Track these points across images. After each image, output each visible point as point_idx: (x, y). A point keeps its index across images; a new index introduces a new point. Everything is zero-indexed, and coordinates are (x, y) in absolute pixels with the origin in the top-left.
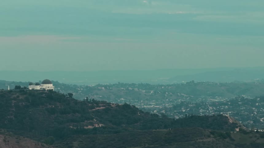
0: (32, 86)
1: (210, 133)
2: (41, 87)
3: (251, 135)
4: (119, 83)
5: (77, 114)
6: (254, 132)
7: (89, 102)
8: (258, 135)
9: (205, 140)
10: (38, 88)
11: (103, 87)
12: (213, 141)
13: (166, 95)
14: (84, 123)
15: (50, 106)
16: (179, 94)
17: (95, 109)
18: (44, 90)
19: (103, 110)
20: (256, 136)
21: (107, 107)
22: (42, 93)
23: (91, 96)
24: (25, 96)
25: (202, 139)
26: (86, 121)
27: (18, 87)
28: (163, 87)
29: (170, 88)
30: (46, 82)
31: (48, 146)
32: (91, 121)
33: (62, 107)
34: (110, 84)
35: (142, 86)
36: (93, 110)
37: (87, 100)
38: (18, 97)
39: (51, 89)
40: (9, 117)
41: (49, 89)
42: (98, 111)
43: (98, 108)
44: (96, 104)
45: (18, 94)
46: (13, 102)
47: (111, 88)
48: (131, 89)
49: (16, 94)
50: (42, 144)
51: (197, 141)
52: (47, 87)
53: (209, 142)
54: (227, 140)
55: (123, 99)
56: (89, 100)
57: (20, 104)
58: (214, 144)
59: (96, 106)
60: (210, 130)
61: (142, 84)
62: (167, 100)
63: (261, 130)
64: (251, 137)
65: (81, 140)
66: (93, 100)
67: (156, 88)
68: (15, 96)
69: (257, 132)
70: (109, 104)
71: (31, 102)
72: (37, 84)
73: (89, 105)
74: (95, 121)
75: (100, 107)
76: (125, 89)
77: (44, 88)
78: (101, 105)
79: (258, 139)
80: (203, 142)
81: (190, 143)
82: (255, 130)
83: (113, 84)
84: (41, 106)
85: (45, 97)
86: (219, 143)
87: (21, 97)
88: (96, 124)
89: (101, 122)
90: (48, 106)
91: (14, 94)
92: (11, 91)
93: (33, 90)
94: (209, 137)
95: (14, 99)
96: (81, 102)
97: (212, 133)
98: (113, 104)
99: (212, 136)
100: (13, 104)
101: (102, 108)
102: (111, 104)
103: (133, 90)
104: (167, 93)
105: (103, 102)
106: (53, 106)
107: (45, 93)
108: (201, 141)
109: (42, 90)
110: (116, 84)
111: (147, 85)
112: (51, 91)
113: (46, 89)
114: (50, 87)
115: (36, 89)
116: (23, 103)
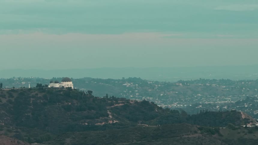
0: (52, 84)
1: (197, 129)
2: (60, 85)
3: (239, 131)
4: (200, 79)
5: (93, 111)
6: (243, 127)
7: (109, 99)
8: (246, 131)
9: (190, 136)
10: (57, 85)
11: (181, 83)
12: (199, 137)
13: (243, 90)
14: (99, 119)
15: (67, 104)
16: (256, 89)
17: (113, 106)
18: (63, 87)
19: (122, 106)
20: (244, 132)
21: (126, 103)
22: (60, 91)
23: (167, 92)
24: (43, 94)
25: (188, 135)
26: (101, 118)
27: (39, 85)
28: (243, 83)
29: (250, 83)
30: (66, 80)
31: (25, 143)
32: (106, 118)
33: (79, 104)
34: (191, 80)
35: (223, 82)
36: (112, 106)
37: (107, 96)
38: (37, 94)
39: (70, 86)
40: (26, 114)
41: (68, 86)
42: (117, 108)
43: (117, 105)
44: (115, 101)
45: (36, 92)
46: (32, 100)
47: (188, 84)
48: (209, 85)
49: (35, 92)
50: (18, 141)
51: (183, 137)
52: (67, 85)
53: (195, 138)
54: (216, 135)
55: (199, 95)
56: (109, 97)
57: (38, 101)
58: (200, 140)
59: (115, 103)
60: (198, 126)
61: (223, 80)
62: (244, 95)
63: (250, 126)
64: (239, 133)
65: (74, 136)
66: (113, 97)
67: (236, 83)
68: (34, 94)
69: (246, 127)
70: (128, 101)
71: (48, 99)
72: (56, 82)
73: (109, 102)
74: (110, 118)
75: (119, 103)
76: (202, 85)
77: (64, 86)
78: (120, 102)
79: (246, 134)
80: (188, 137)
81: (175, 139)
82: (244, 126)
83: (195, 80)
84: (58, 104)
85: (63, 94)
86: (205, 139)
87: (39, 95)
88: (110, 121)
89: (117, 119)
90: (65, 104)
91: (33, 92)
92: (31, 89)
93: (52, 88)
94: (196, 132)
95: (33, 97)
96: (101, 99)
97: (200, 129)
98: (132, 101)
99: (199, 132)
100: (31, 102)
101: (121, 105)
102: (130, 101)
103: (210, 86)
104: (244, 89)
105: (123, 99)
106: (70, 104)
107: (63, 91)
108: (187, 136)
109: (60, 88)
110: (197, 80)
111: (228, 80)
112: (70, 88)
113: (65, 87)
114: (70, 84)
115: (55, 87)
116: (41, 100)
